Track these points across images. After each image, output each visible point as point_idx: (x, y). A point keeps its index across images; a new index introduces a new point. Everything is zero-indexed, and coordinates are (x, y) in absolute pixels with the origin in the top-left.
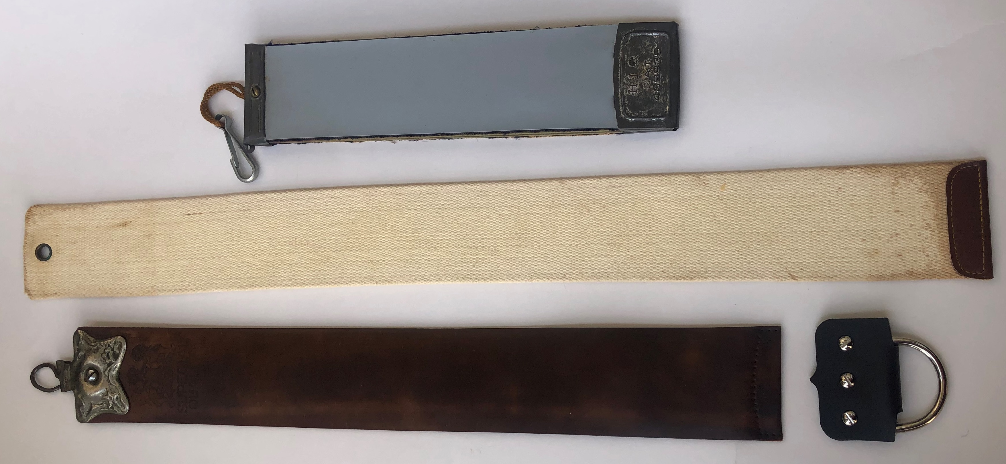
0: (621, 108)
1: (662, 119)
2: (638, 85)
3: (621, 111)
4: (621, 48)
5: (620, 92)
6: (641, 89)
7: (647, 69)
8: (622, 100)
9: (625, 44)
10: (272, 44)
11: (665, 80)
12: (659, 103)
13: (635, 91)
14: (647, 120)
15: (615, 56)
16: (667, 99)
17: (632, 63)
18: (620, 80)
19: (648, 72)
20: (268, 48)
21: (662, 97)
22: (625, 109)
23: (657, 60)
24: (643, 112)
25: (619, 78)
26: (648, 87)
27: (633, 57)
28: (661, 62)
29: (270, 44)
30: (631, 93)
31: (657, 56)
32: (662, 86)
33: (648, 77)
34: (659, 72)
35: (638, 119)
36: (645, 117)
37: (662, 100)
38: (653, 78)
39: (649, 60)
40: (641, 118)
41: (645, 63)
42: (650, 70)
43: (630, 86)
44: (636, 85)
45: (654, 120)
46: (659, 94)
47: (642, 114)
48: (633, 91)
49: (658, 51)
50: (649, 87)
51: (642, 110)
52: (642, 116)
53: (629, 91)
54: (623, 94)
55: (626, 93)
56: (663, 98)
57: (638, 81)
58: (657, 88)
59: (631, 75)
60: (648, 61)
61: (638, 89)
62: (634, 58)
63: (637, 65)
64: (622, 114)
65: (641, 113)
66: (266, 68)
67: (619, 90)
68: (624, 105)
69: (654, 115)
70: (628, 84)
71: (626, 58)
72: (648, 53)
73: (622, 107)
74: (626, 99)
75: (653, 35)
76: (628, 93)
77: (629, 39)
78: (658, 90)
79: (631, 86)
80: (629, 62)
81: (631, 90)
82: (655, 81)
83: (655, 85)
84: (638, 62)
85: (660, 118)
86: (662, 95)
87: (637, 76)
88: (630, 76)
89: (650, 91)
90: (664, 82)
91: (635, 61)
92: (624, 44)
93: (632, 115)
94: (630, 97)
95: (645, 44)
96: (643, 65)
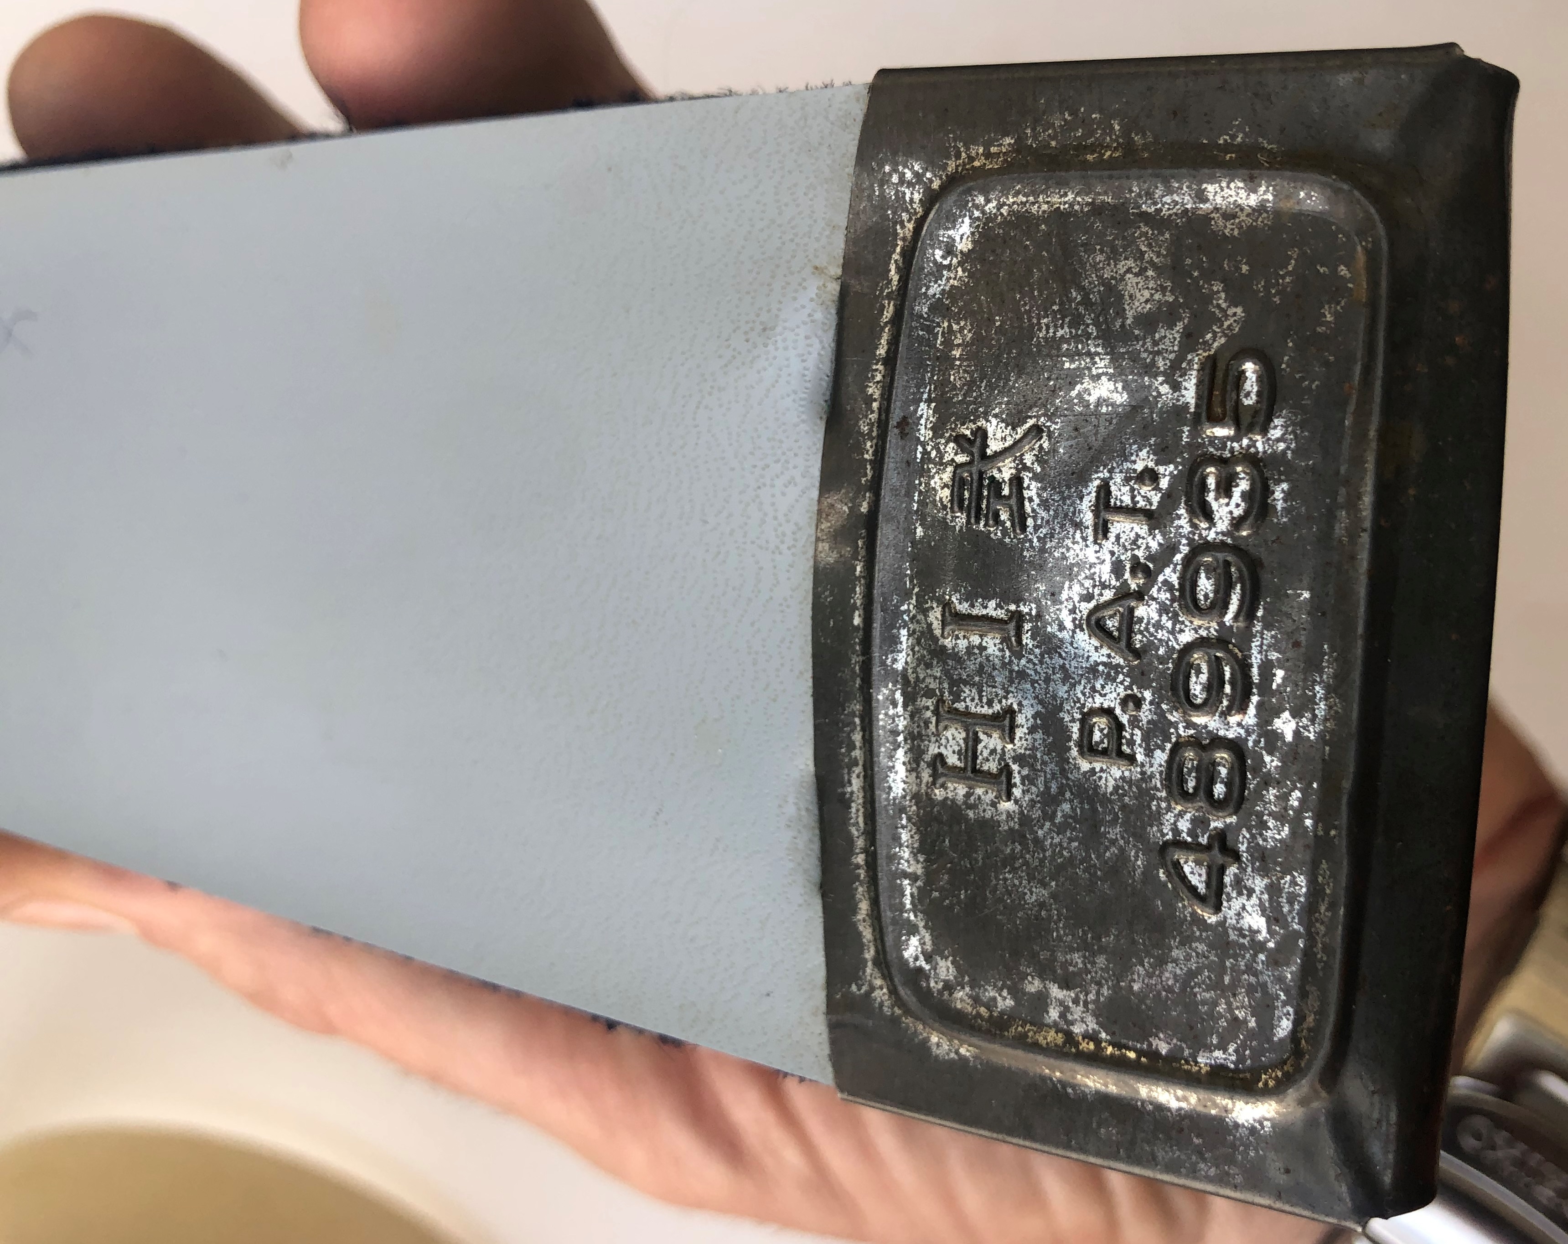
2: (1024, 721)
3: (867, 933)
5: (859, 755)
6: (1051, 767)
13: (989, 778)
14: (1093, 1083)
16: (1307, 913)
17: (977, 482)
18: (867, 647)
21: (1260, 883)
22: (901, 927)
23: (1226, 488)
24: (1055, 992)
25: (859, 620)
26: (1119, 755)
27: (993, 426)
28: (1265, 507)
31: (1233, 437)
32: (1271, 762)
36: (1069, 1049)
39: (1142, 479)
40: (1039, 1047)
41: (1106, 507)
43: (945, 715)
44: (1007, 722)
45: (1168, 1099)
47: (1054, 1014)
48: (972, 770)
49: (1240, 377)
50: (1130, 763)
51: (1046, 971)
52: (1050, 1037)
54: (887, 786)
56: (1274, 890)
57: (1023, 675)
59: (963, 608)
60: (1129, 479)
61: (1019, 759)
62: (998, 435)
63: (1020, 519)
67: (857, 738)
69: (1164, 1048)
70: (930, 693)
71: (924, 433)
72: (1140, 398)
73: (875, 901)
74: (910, 837)
75: (1201, 196)
80: (947, 476)
81: (953, 761)
84: (1032, 490)
85: (1222, 1100)
86: (1262, 860)
87: (1015, 622)
89: (1141, 805)
91: (1007, 471)
93: (961, 998)
94: (942, 827)
95: (1114, 296)
96: (1078, 526)
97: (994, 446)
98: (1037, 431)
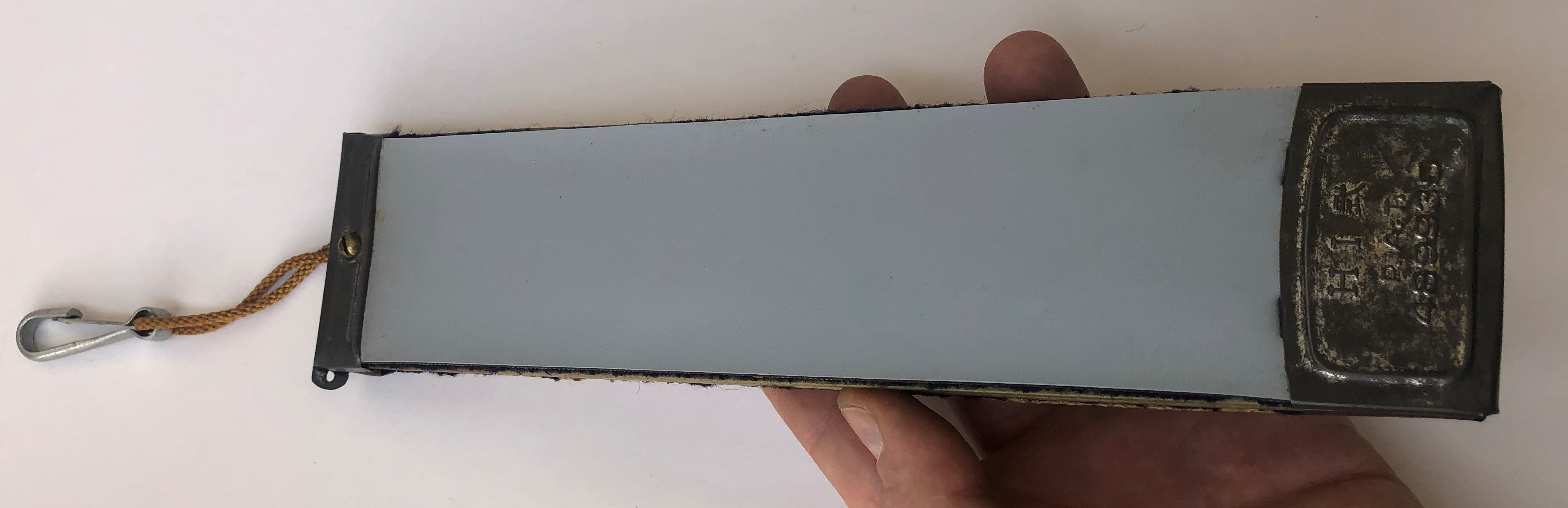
0: (1301, 338)
1: (1442, 383)
2: (1362, 271)
3: (1302, 347)
4: (1308, 158)
5: (1299, 289)
6: (1372, 285)
7: (1393, 224)
8: (1305, 315)
9: (1320, 147)
10: (400, 134)
11: (1454, 261)
12: (1430, 331)
13: (1349, 290)
14: (1389, 381)
15: (1289, 178)
16: (1458, 320)
17: (1343, 200)
18: (1302, 254)
19: (1395, 231)
20: (387, 142)
21: (1443, 313)
22: (1316, 342)
23: (1427, 199)
24: (1374, 355)
25: (1299, 246)
26: (1395, 279)
27: (1348, 184)
28: (1440, 204)
29: (395, 135)
30: (1338, 295)
31: (1429, 185)
32: (1444, 277)
33: (1397, 247)
34: (1436, 235)
35: (1355, 378)
36: (1380, 372)
37: (1444, 321)
38: (1413, 252)
39: (1400, 197)
40: (1368, 373)
41: (1388, 206)
42: (1403, 226)
43: (1333, 273)
44: (1356, 272)
45: (1415, 382)
46: (1431, 305)
47: (1374, 362)
48: (1343, 288)
49: (1430, 168)
50: (1399, 280)
51: (1371, 349)
52: (1373, 369)
53: (1331, 290)
54: (1311, 298)
55: (1321, 295)
56: (1447, 315)
57: (1361, 258)
58: (1425, 281)
59: (1339, 239)
60: (1396, 197)
61: (1360, 284)
62: (1350, 187)
63: (1359, 210)
64: (1305, 356)
65: (1370, 358)
66: (379, 191)
67: (1298, 283)
68: (1314, 331)
69: (1413, 367)
70: (1327, 266)
71: (1323, 187)
72: (1398, 175)
73: (1306, 335)
74: (1320, 313)
75: (1414, 120)
76: (1326, 292)
77: (1336, 133)
78: (1427, 291)
79: (1338, 272)
80: (1332, 199)
81: (1336, 286)
82: (1418, 261)
83: (1420, 273)
84: (1362, 202)
85: (1435, 380)
86: (1444, 306)
87: (1358, 242)
88: (1335, 243)
89: (1403, 293)
90: (1449, 266)
91: (1354, 197)
92: (1317, 145)
93: (1340, 362)
94: (1332, 308)
95: (1388, 147)
96: (1379, 212)
97: (1348, 190)
98: (1363, 186)
